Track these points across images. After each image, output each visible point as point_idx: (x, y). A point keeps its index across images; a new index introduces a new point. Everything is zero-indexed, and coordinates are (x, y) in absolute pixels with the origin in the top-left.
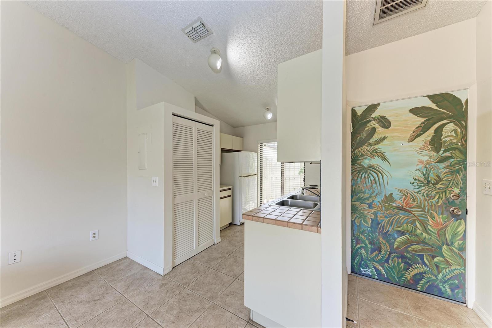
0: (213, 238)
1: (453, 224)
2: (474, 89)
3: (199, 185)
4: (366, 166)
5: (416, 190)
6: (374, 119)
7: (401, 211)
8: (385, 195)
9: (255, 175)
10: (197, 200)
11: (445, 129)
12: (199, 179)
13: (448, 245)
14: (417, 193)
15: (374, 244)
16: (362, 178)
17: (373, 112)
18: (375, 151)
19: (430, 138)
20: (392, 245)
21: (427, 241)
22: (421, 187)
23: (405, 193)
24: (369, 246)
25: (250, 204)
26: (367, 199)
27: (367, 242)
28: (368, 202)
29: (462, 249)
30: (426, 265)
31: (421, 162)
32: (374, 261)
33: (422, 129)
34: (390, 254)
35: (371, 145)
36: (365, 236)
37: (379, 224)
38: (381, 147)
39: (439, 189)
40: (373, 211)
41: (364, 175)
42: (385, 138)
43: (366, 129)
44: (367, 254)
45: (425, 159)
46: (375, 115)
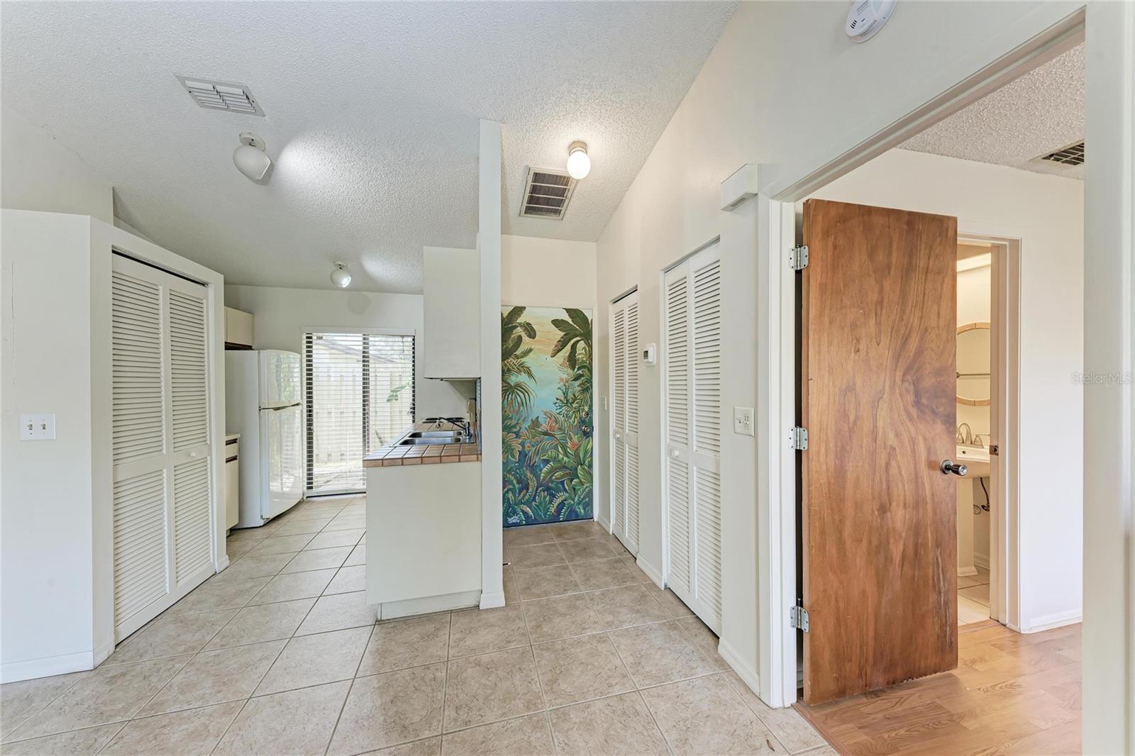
0: (211, 561)
1: (585, 441)
2: (595, 309)
3: (176, 431)
4: (512, 384)
5: (558, 411)
6: (520, 324)
7: (546, 437)
8: (532, 420)
9: (297, 404)
10: (173, 469)
11: (578, 345)
12: (176, 417)
13: (581, 465)
14: (559, 414)
15: (521, 483)
16: (509, 399)
17: (520, 316)
18: (522, 365)
19: (568, 354)
20: (538, 478)
21: (566, 465)
22: (561, 407)
23: (548, 415)
24: (517, 486)
25: (284, 480)
26: (514, 426)
27: (515, 482)
28: (515, 430)
29: (591, 466)
30: (567, 492)
31: (562, 380)
32: (522, 503)
33: (562, 344)
34: (537, 489)
35: (517, 357)
36: (513, 475)
37: (526, 455)
38: (528, 361)
39: (575, 408)
40: (520, 441)
41: (510, 396)
42: (530, 350)
43: (512, 336)
44: (515, 496)
45: (565, 376)
46: (521, 320)
